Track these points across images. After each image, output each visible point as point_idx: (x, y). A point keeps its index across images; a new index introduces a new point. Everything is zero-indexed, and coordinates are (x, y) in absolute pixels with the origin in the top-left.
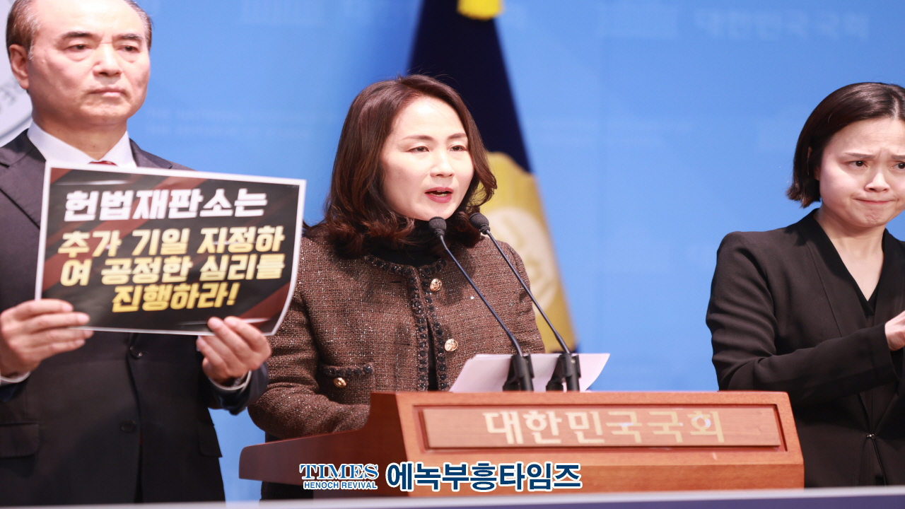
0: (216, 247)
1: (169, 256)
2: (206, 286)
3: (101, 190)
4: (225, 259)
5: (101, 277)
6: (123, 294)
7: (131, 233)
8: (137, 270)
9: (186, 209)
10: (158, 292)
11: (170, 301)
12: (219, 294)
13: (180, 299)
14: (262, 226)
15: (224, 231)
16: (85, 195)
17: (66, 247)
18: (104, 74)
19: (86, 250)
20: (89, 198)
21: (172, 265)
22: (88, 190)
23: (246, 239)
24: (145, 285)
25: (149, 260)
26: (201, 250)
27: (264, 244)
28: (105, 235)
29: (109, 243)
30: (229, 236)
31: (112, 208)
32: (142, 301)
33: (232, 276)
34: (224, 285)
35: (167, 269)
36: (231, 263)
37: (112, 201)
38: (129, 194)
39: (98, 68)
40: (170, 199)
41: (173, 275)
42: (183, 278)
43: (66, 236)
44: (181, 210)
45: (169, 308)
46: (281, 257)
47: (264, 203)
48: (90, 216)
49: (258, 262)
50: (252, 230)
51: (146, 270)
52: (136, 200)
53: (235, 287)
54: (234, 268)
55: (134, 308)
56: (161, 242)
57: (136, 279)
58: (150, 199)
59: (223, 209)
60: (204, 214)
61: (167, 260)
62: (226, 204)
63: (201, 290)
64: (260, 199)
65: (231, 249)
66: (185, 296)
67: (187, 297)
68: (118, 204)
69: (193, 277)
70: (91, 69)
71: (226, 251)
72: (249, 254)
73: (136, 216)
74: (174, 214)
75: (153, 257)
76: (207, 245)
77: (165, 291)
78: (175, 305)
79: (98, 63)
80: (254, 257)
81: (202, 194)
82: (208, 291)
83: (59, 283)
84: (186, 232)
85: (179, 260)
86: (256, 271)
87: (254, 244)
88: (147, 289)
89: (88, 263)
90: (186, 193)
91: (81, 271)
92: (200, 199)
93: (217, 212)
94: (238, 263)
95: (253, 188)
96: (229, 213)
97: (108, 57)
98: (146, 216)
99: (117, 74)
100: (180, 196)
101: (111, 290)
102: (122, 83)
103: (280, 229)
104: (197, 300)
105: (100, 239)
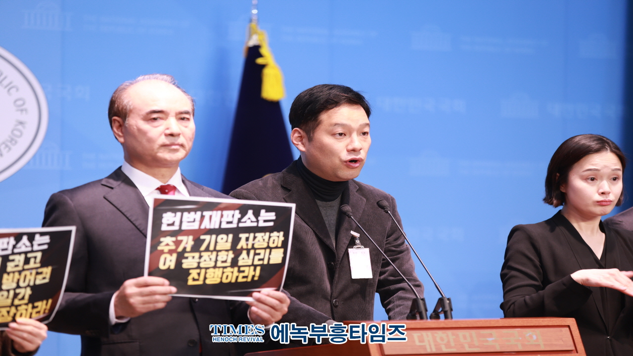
0: (247, 244)
1: (220, 251)
2: (242, 269)
3: (183, 211)
4: (252, 252)
5: (182, 263)
6: (194, 274)
7: (199, 237)
8: (202, 259)
9: (231, 223)
10: (214, 273)
11: (221, 278)
12: (250, 273)
13: (227, 276)
14: (273, 232)
15: (252, 235)
16: (173, 214)
17: (162, 246)
18: (172, 135)
19: (173, 247)
20: (175, 216)
21: (222, 256)
22: (175, 211)
23: (264, 240)
24: (207, 268)
25: (209, 253)
26: (239, 247)
27: (273, 243)
28: (184, 238)
29: (187, 243)
30: (255, 238)
31: (188, 222)
32: (205, 278)
33: (256, 262)
34: (252, 268)
35: (219, 258)
36: (256, 254)
37: (188, 218)
38: (199, 213)
39: (168, 132)
40: (222, 216)
41: (223, 262)
42: (228, 264)
43: (162, 239)
44: (228, 223)
45: (221, 282)
46: (282, 250)
47: (274, 218)
48: (176, 228)
49: (270, 254)
50: (268, 234)
51: (207, 259)
52: (202, 217)
53: (258, 269)
54: (257, 257)
55: (200, 282)
56: (216, 242)
57: (202, 265)
58: (211, 217)
59: (252, 222)
60: (241, 225)
61: (219, 253)
62: (254, 219)
63: (239, 271)
64: (272, 216)
65: (256, 246)
66: (230, 275)
67: (231, 275)
68: (192, 220)
69: (234, 263)
70: (164, 132)
71: (253, 248)
72: (265, 249)
73: (203, 227)
74: (224, 226)
75: (212, 251)
76: (242, 244)
77: (219, 272)
78: (225, 281)
79: (168, 129)
80: (268, 251)
81: (240, 213)
82: (243, 271)
83: (158, 268)
84: (231, 236)
85: (226, 253)
86: (269, 259)
87: (268, 243)
88: (208, 271)
89: (175, 256)
90: (231, 213)
91: (171, 261)
92: (239, 216)
93: (249, 224)
94: (259, 254)
95: (269, 209)
96: (255, 224)
97: (173, 125)
98: (208, 227)
99: (179, 135)
100: (228, 215)
101: (187, 272)
102: (181, 140)
103: (282, 233)
104: (237, 277)
105: (181, 241)
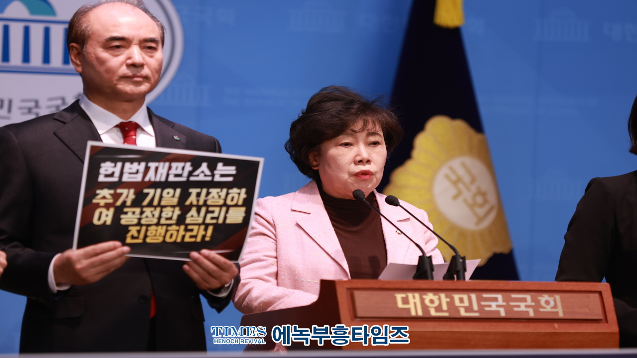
0: (198, 201)
1: (165, 206)
2: (190, 227)
3: (124, 161)
4: (203, 210)
5: (120, 219)
6: (133, 231)
7: (142, 190)
8: (144, 215)
9: (180, 176)
10: (156, 231)
11: (164, 237)
12: (199, 233)
13: (171, 236)
14: (232, 188)
15: (204, 191)
16: (113, 165)
17: (98, 199)
18: (134, 65)
19: (111, 201)
20: (115, 166)
21: (167, 213)
22: (115, 161)
23: (220, 196)
24: (148, 226)
25: (152, 209)
26: (188, 203)
27: (232, 200)
28: (125, 191)
29: (127, 197)
30: (208, 194)
31: (130, 173)
32: (146, 236)
33: (208, 221)
34: (202, 227)
35: (164, 215)
36: (207, 212)
37: (131, 169)
38: (143, 164)
39: (130, 62)
40: (170, 168)
41: (167, 219)
42: (173, 221)
43: (98, 192)
44: (176, 176)
45: (164, 241)
46: (243, 209)
47: (234, 172)
48: (115, 179)
49: (227, 212)
50: (225, 190)
51: (150, 216)
52: (147, 169)
53: (210, 229)
54: (209, 216)
55: (140, 241)
56: (161, 197)
57: (143, 222)
58: (157, 169)
59: (206, 176)
60: (192, 179)
61: (164, 209)
62: (208, 172)
63: (186, 230)
64: (232, 170)
65: (209, 203)
66: (175, 233)
67: (177, 234)
68: (135, 171)
69: (181, 220)
70: (125, 62)
71: (205, 204)
72: (221, 206)
73: (147, 179)
74: (172, 179)
75: (155, 207)
76: (192, 199)
77: (161, 230)
78: (168, 240)
79: (129, 58)
80: (224, 209)
81: (192, 165)
82: (192, 230)
83: (92, 223)
84: (178, 191)
85: (172, 209)
86: (225, 218)
87: (225, 200)
88: (150, 228)
89: (112, 210)
90: (181, 165)
91: (107, 216)
92: (191, 169)
93: (202, 178)
94: (213, 212)
95: (227, 162)
96: (209, 179)
97: (136, 54)
98: (153, 179)
99: (142, 66)
100: (177, 167)
101: (126, 229)
102: (145, 71)
103: (244, 190)
104: (184, 237)
105: (121, 194)
